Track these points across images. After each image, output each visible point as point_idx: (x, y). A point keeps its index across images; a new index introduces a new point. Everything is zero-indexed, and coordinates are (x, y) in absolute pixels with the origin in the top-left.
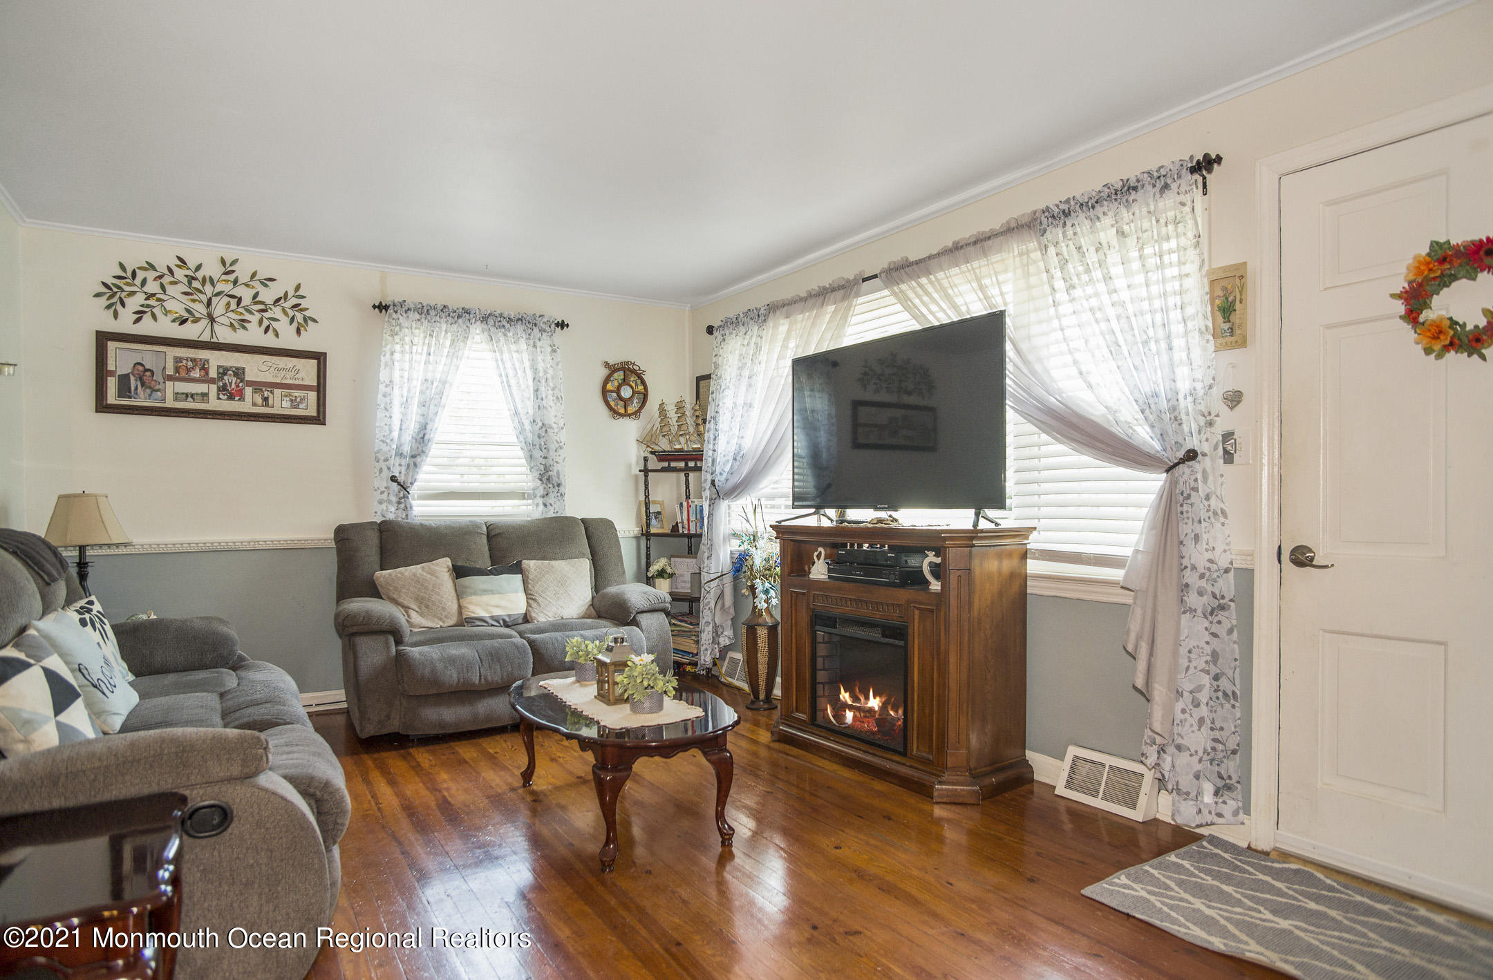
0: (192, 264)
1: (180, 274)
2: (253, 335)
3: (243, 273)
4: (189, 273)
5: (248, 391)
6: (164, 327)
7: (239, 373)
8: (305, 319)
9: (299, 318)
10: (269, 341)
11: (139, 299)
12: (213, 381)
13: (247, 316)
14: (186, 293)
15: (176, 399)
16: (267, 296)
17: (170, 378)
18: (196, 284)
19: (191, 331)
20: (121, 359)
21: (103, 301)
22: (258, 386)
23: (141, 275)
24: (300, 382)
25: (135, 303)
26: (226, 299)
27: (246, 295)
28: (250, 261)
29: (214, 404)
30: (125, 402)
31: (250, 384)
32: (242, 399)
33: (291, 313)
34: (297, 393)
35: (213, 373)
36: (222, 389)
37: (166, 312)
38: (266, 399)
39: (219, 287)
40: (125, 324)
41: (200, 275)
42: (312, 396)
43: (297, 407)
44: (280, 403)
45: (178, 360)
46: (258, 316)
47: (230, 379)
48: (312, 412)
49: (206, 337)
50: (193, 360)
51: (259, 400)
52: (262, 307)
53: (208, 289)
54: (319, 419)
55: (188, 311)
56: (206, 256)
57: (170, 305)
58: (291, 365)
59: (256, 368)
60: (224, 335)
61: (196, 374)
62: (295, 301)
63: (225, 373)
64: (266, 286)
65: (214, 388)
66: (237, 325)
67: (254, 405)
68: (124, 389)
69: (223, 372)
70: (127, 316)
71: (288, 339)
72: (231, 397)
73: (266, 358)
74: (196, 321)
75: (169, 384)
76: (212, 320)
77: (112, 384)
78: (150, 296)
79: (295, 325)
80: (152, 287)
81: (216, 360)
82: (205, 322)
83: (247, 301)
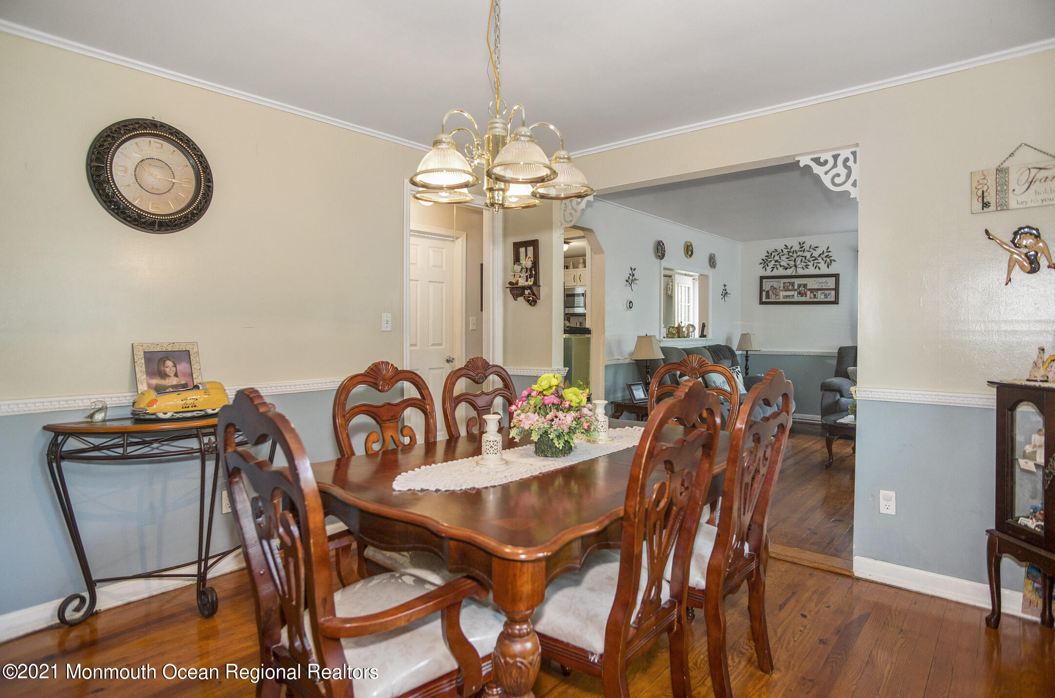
0: (789, 247)
1: (785, 251)
2: (811, 271)
3: (806, 247)
4: (788, 250)
5: (808, 293)
6: (780, 272)
7: (805, 286)
8: (831, 261)
9: (828, 260)
10: (817, 272)
11: (773, 262)
12: (796, 290)
13: (809, 263)
14: (787, 258)
15: (784, 298)
16: (816, 254)
17: (782, 290)
18: (791, 254)
19: (789, 272)
20: (767, 285)
21: (762, 266)
22: (812, 290)
23: (773, 254)
24: (828, 287)
25: (771, 265)
26: (801, 258)
27: (808, 255)
28: (810, 241)
29: (797, 298)
30: (768, 300)
31: (809, 290)
32: (806, 296)
33: (825, 259)
34: (827, 292)
35: (796, 287)
36: (799, 293)
37: (780, 266)
38: (815, 295)
39: (799, 253)
40: (769, 273)
41: (792, 250)
42: (833, 292)
43: (827, 298)
44: (821, 297)
45: (784, 283)
46: (812, 262)
47: (802, 289)
48: (833, 299)
49: (793, 274)
50: (789, 283)
51: (812, 296)
52: (814, 258)
53: (795, 255)
54: (836, 302)
55: (788, 265)
56: (794, 243)
57: (782, 264)
58: (824, 281)
59: (812, 283)
60: (800, 272)
61: (791, 287)
62: (827, 254)
63: (800, 287)
64: (815, 250)
65: (796, 292)
66: (804, 267)
67: (810, 298)
68: (768, 296)
69: (800, 285)
70: (769, 269)
71: (824, 270)
72: (802, 296)
73: (815, 279)
74: (791, 268)
75: (781, 292)
76: (795, 266)
77: (764, 293)
78: (776, 261)
79: (827, 264)
80: (777, 258)
81: (797, 282)
82: (793, 268)
83: (808, 257)
